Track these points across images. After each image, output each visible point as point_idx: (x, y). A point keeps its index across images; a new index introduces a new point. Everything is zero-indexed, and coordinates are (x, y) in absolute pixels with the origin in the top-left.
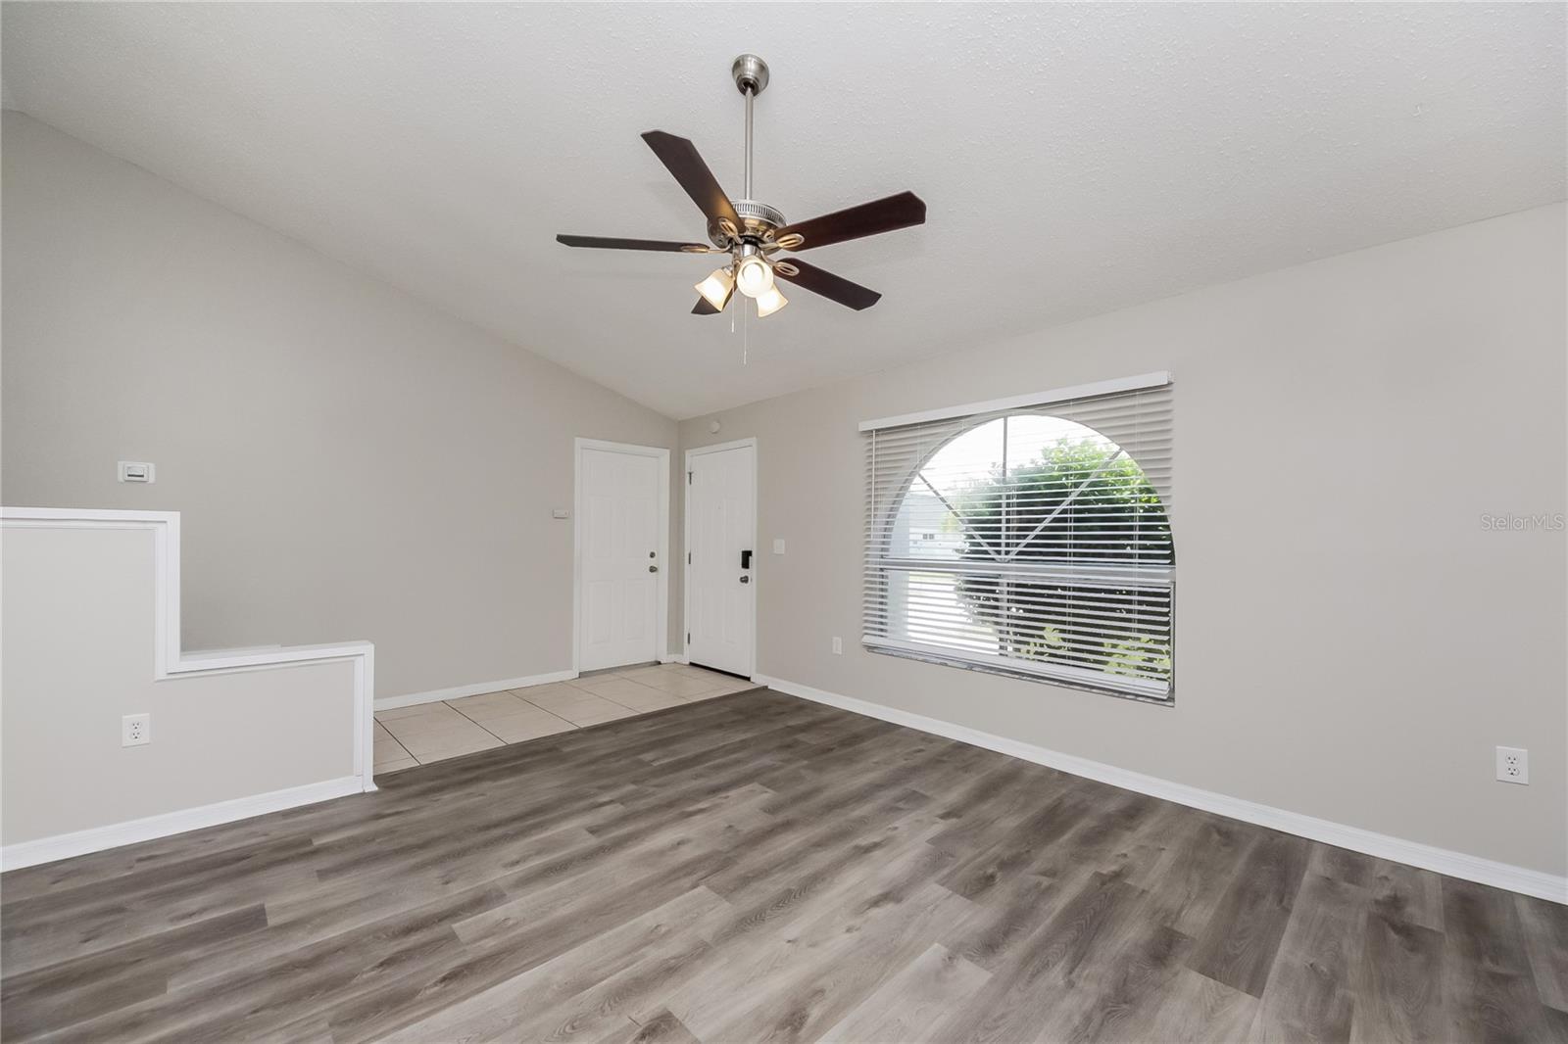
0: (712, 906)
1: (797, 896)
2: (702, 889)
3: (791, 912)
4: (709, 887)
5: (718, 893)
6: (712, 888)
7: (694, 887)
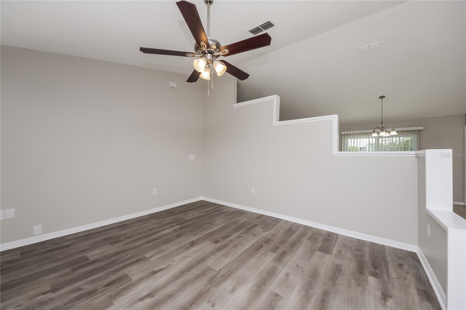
0: (212, 264)
1: (186, 269)
2: (217, 269)
3: (189, 264)
4: (215, 270)
5: (211, 268)
6: (214, 270)
7: (220, 270)
